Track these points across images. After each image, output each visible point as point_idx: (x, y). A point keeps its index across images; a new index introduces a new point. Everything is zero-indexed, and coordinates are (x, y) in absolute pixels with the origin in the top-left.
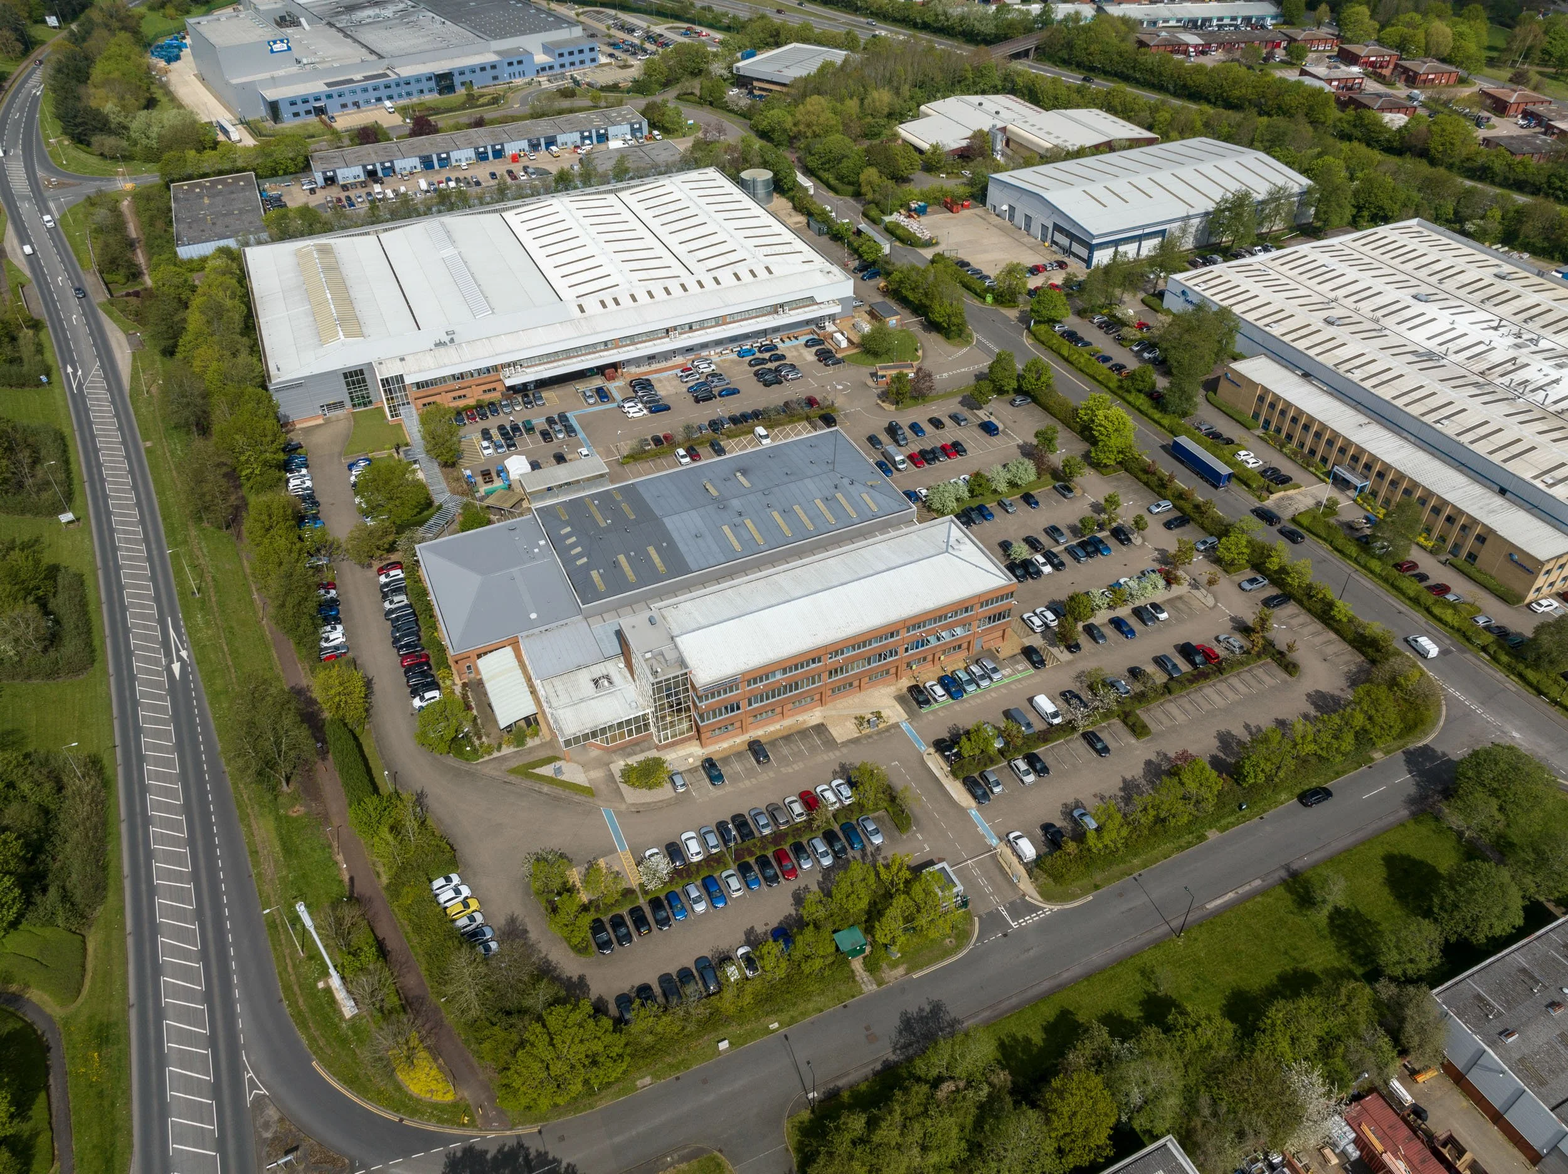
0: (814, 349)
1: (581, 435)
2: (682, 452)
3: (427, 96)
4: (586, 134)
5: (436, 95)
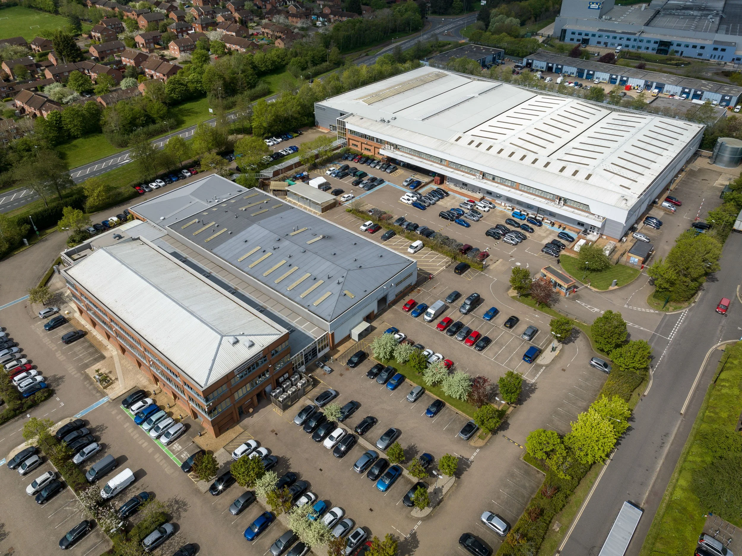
1: (369, 192)
3: (650, 51)
4: (687, 90)
5: (655, 52)
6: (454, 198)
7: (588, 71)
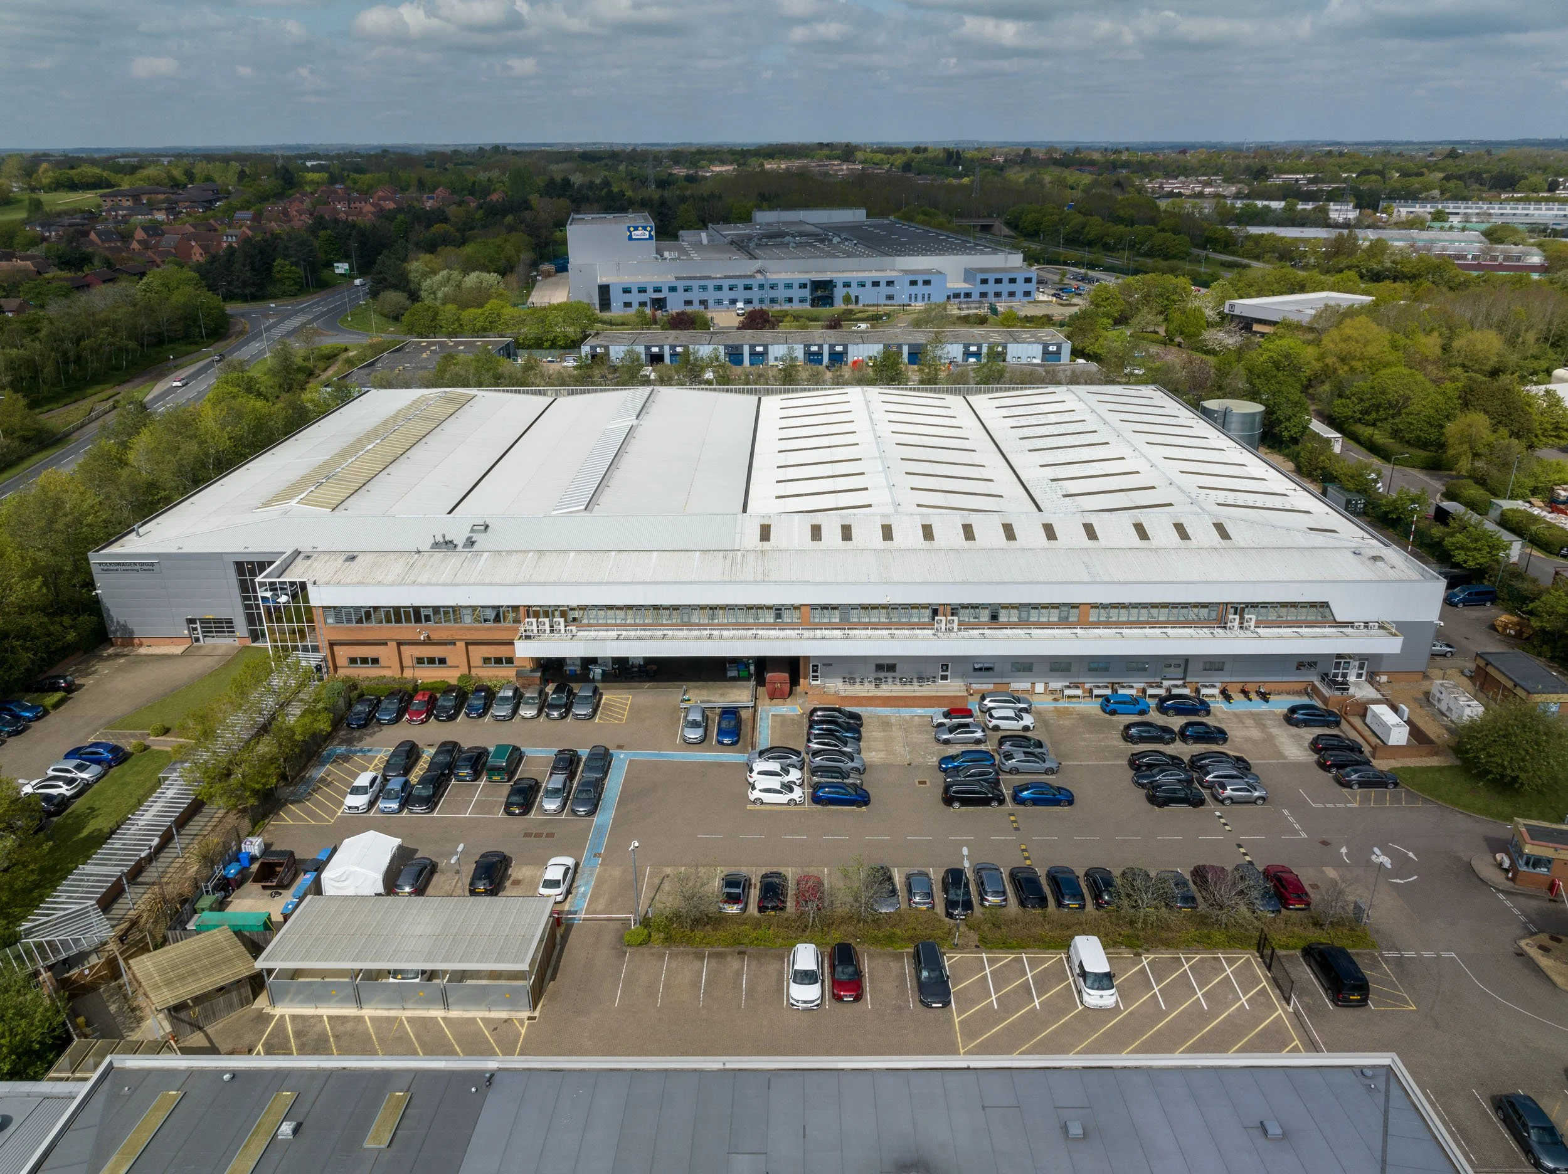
0: (1310, 733)
1: (605, 816)
2: (806, 957)
3: (796, 306)
4: (973, 349)
5: (807, 306)
6: (886, 724)
7: (752, 347)
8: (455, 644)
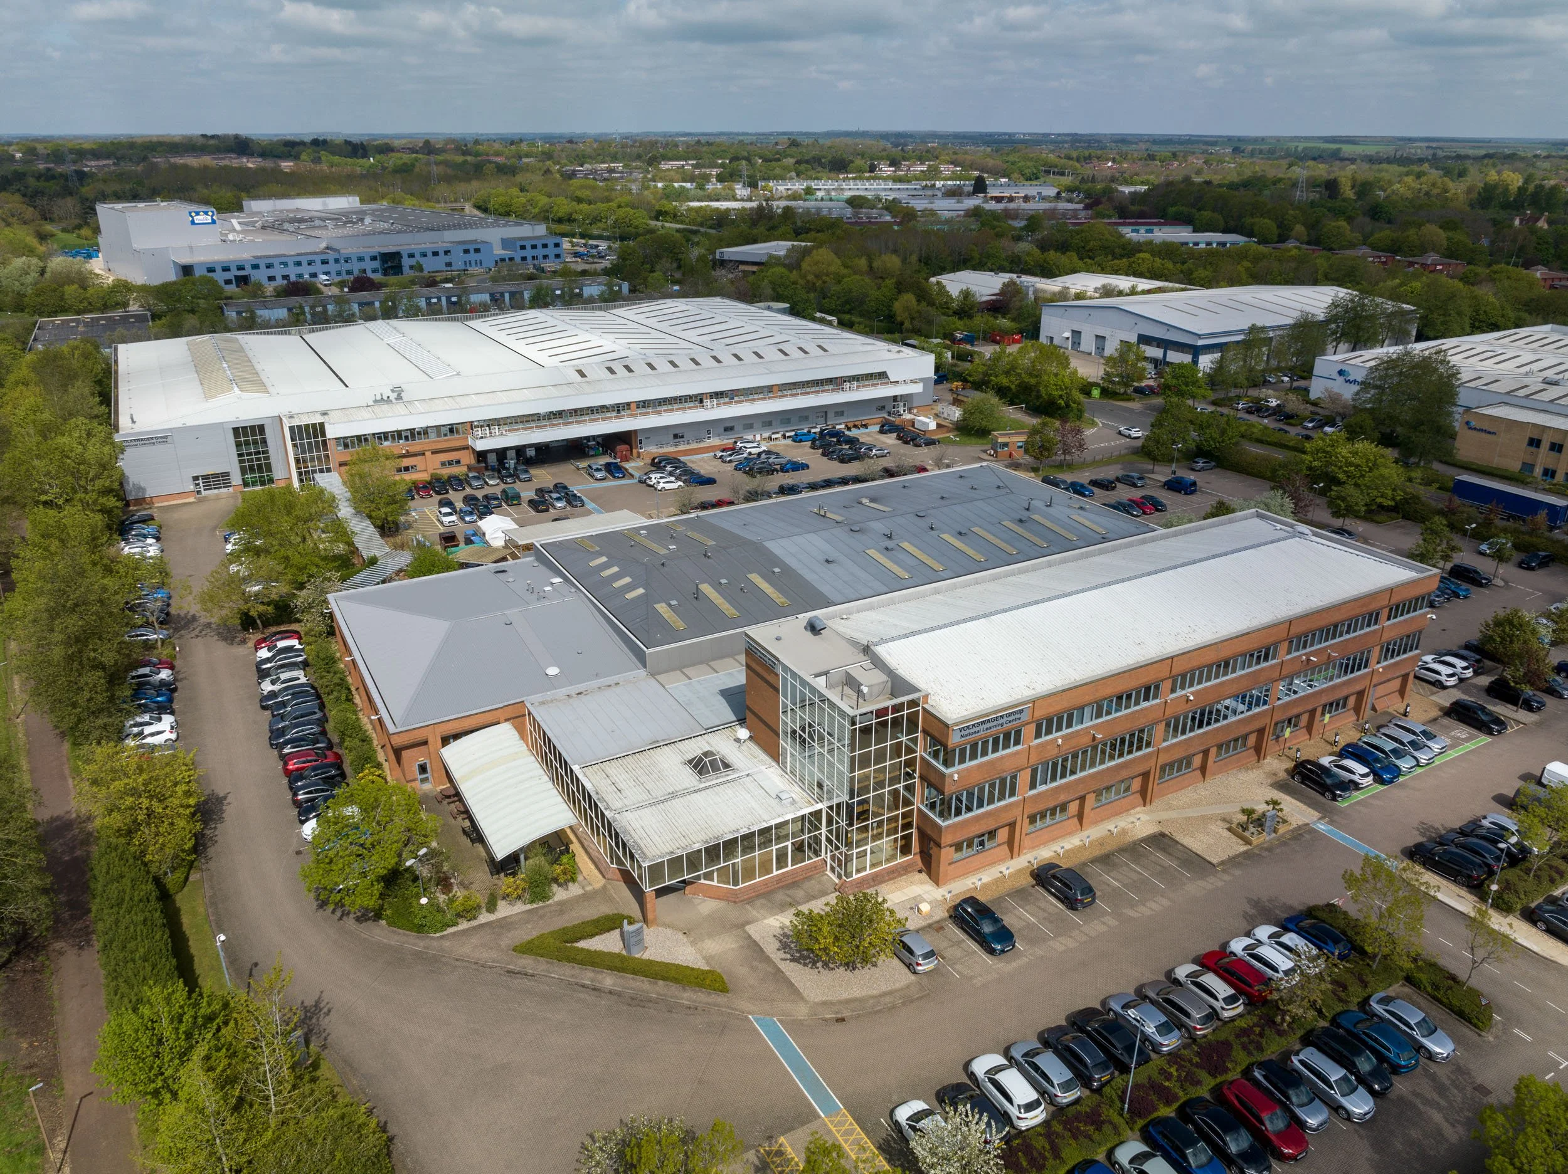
0: (893, 435)
1: (592, 502)
4: (558, 292)
5: (380, 275)
8: (424, 454)
